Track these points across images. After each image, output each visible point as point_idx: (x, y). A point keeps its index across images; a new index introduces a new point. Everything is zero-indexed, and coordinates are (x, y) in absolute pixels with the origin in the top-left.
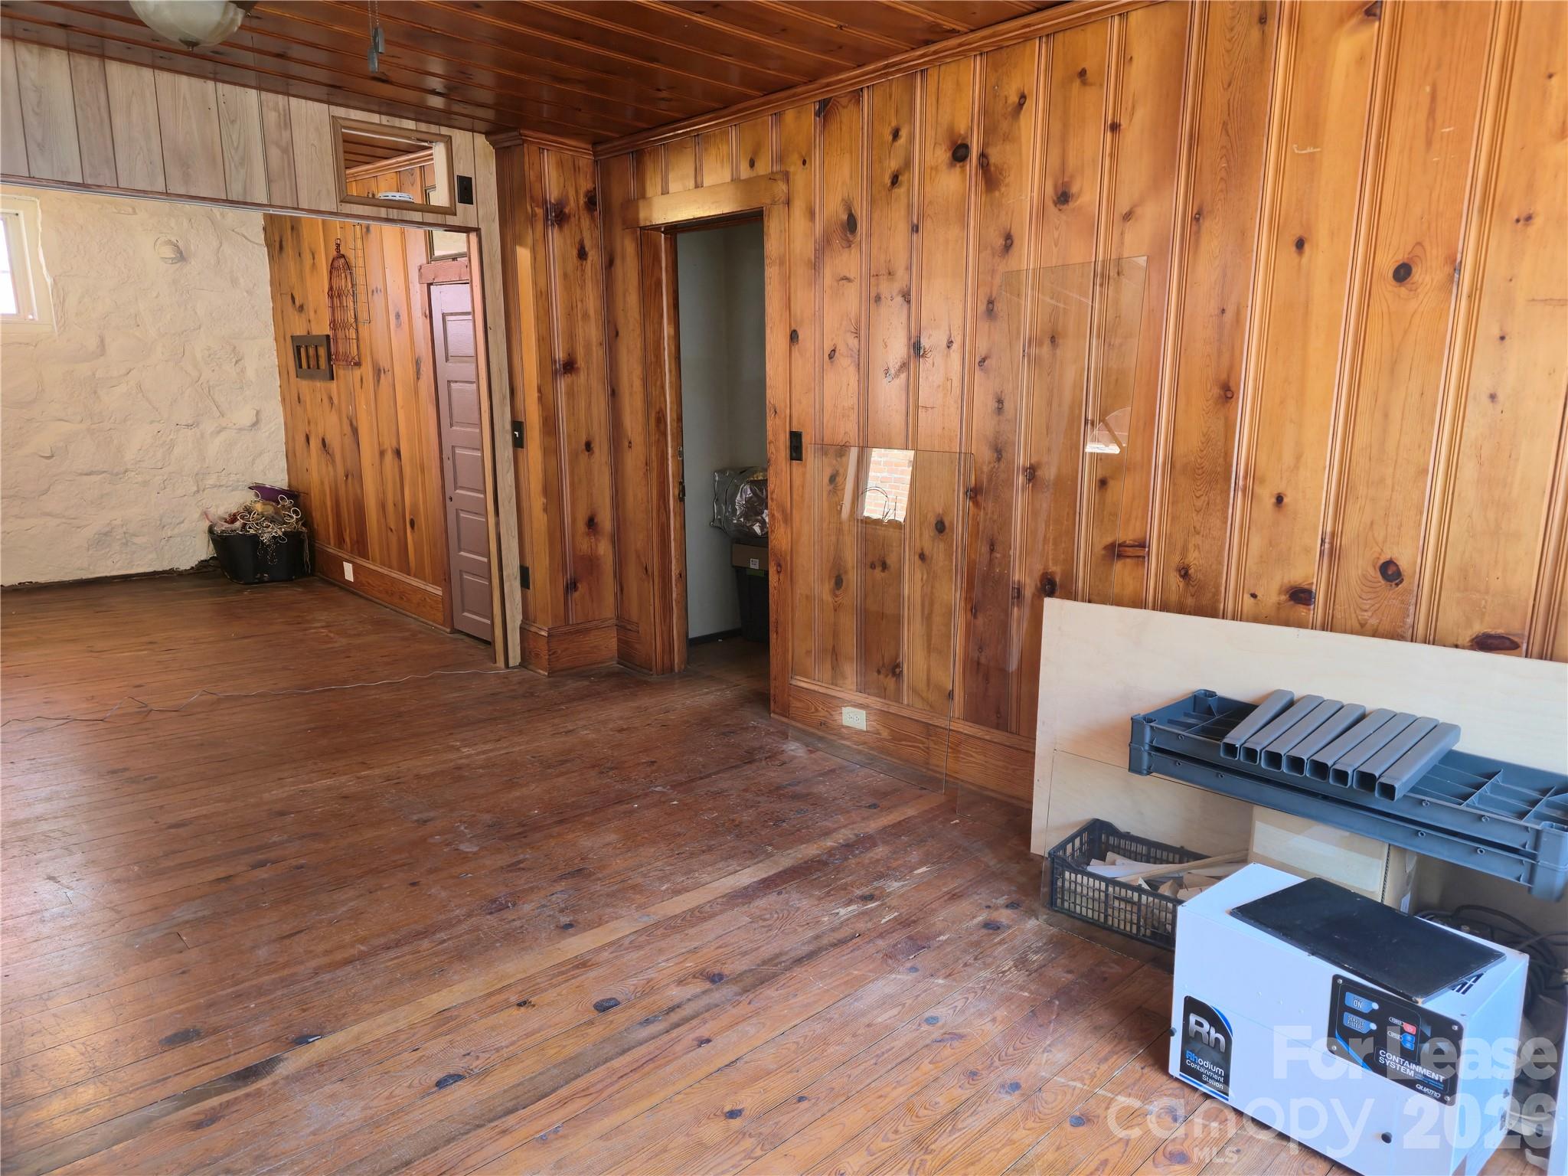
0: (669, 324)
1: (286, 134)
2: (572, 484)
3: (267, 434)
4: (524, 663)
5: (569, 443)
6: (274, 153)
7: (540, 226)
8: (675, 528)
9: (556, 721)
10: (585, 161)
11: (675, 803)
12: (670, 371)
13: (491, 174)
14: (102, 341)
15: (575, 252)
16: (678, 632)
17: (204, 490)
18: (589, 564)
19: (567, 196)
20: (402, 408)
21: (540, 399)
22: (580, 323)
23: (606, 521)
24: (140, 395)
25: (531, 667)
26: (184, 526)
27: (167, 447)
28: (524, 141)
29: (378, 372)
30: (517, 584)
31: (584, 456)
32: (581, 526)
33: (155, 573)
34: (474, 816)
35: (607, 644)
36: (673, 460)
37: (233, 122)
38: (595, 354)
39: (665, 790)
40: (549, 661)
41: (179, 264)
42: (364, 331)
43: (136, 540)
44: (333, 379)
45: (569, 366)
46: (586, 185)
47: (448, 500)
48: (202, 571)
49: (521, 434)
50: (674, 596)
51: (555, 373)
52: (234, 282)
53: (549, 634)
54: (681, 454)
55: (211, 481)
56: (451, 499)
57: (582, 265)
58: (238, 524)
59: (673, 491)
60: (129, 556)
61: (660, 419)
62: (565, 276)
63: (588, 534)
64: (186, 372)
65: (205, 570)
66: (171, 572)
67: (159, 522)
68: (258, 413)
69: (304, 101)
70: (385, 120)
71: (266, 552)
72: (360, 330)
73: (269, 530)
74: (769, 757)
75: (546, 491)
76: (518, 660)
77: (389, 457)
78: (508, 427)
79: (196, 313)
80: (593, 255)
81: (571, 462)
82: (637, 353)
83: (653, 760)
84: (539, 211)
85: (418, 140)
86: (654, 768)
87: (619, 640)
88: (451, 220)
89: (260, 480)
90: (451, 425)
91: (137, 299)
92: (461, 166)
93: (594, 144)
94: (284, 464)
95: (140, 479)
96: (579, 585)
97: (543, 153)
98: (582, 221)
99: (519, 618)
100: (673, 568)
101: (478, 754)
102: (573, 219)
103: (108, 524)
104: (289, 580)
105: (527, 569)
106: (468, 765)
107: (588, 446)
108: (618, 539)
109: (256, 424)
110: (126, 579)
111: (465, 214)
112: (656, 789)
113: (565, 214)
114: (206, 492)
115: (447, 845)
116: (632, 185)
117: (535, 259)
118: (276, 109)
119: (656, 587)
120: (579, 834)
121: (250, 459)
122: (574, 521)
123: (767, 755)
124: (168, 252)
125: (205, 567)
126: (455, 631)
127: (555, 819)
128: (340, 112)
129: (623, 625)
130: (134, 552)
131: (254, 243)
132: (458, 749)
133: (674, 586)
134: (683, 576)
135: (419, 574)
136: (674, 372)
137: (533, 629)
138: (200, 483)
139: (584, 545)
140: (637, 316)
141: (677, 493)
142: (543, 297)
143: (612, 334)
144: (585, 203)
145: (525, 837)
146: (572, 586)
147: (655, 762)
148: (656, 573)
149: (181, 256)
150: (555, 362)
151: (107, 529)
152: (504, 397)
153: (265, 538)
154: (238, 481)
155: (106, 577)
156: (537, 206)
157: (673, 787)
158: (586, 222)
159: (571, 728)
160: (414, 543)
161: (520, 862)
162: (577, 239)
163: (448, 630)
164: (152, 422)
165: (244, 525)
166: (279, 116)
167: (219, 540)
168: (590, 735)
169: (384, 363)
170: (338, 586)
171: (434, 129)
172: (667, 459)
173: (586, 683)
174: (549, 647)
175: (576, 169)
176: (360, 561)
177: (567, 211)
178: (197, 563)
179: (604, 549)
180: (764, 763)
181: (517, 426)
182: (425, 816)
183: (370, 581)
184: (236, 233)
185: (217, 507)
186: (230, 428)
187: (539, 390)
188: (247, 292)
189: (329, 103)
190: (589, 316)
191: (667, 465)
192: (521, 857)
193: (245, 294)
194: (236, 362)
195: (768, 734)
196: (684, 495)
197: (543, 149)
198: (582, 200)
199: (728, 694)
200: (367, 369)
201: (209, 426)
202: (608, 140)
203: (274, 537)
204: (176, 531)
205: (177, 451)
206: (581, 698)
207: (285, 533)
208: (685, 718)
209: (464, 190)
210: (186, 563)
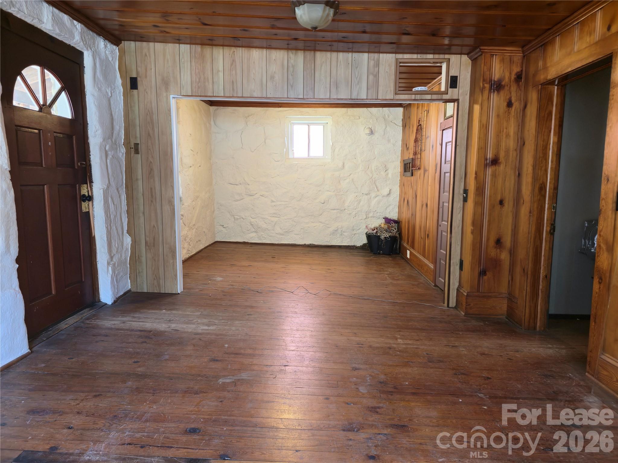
0: (554, 135)
1: (376, 69)
2: (489, 221)
3: (393, 198)
4: (456, 308)
5: (490, 200)
6: (371, 77)
7: (486, 93)
8: (545, 249)
9: (452, 339)
10: (518, 56)
11: (485, 408)
12: (552, 162)
13: (468, 73)
14: (344, 164)
15: (505, 104)
16: (541, 309)
17: (368, 218)
18: (496, 263)
19: (504, 77)
20: (430, 186)
21: (476, 178)
22: (504, 139)
23: (507, 241)
24: (352, 183)
25: (459, 309)
26: (360, 231)
27: (358, 202)
28: (483, 52)
29: (425, 171)
30: (458, 267)
31: (498, 207)
32: (492, 242)
33: (349, 246)
34: (378, 374)
35: (502, 307)
36: (548, 211)
37: (357, 68)
38: (511, 155)
39: (484, 397)
40: (466, 308)
41: (371, 135)
42: (423, 154)
43: (344, 234)
44: (412, 176)
45: (495, 162)
46: (516, 69)
47: (439, 226)
48: (363, 247)
49: (467, 196)
50: (541, 287)
51: (486, 165)
52: (389, 141)
53: (467, 294)
54: (555, 208)
55: (371, 215)
56: (440, 225)
57: (509, 110)
58: (375, 231)
59: (546, 228)
60: (342, 239)
61: (542, 188)
62: (498, 116)
63: (496, 248)
64: (368, 175)
65: (365, 247)
66: (354, 246)
67: (352, 228)
68: (390, 190)
69: (385, 54)
70: (419, 56)
71: (382, 243)
72: (422, 155)
73: (384, 234)
74: (569, 401)
75: (474, 223)
76: (454, 305)
77: (424, 206)
78: (462, 192)
79: (374, 153)
80: (516, 105)
81: (490, 210)
82: (532, 153)
83: (490, 377)
84: (487, 86)
85: (434, 63)
86: (487, 382)
87: (508, 306)
88: (445, 97)
89: (387, 216)
90: (444, 192)
91: (356, 149)
92: (453, 71)
93: (523, 47)
94: (397, 210)
95: (349, 212)
96: (487, 273)
97: (493, 57)
98: (512, 88)
99: (457, 284)
100: (542, 272)
101: (403, 344)
102: (506, 87)
103: (337, 227)
104: (389, 255)
105: (463, 261)
106: (395, 348)
107: (501, 202)
108: (512, 253)
109: (389, 194)
110: (340, 247)
111: (453, 93)
112: (479, 395)
113: (502, 85)
114: (369, 219)
115: (355, 384)
116: (541, 63)
117: (482, 109)
118: (374, 60)
119: (529, 281)
120: (419, 404)
121: (385, 207)
122: (488, 239)
123: (568, 399)
124: (368, 131)
125: (365, 246)
126: (436, 286)
127: (413, 391)
128: (400, 56)
129: (511, 298)
130: (344, 238)
131: (398, 126)
132: (397, 339)
133: (541, 282)
134: (548, 277)
135: (428, 259)
136: (554, 163)
137: (461, 291)
138: (367, 215)
139: (493, 253)
140: (534, 133)
141: (549, 229)
142: (484, 127)
143: (522, 143)
144: (515, 78)
145: (392, 395)
146: (483, 273)
147: (490, 378)
148: (529, 273)
149: (372, 132)
150: (487, 159)
151: (336, 229)
152: (461, 178)
153: (382, 237)
154: (380, 216)
155: (334, 246)
156: (487, 83)
157: (490, 398)
158: (514, 88)
159: (457, 345)
160: (428, 246)
161: (379, 408)
162: (508, 97)
163: (434, 285)
164: (355, 193)
165: (377, 232)
166: (375, 62)
167: (369, 236)
168: (463, 351)
169: (427, 168)
170: (405, 260)
171: (442, 56)
172: (544, 210)
173: (482, 324)
174: (466, 301)
175: (511, 61)
176: (412, 250)
177: (503, 83)
178: (363, 244)
179: (504, 256)
180: (562, 403)
181: (466, 191)
182: (357, 366)
183: (414, 259)
184: (393, 123)
185: (372, 224)
186: (379, 196)
187: (476, 174)
188: (393, 145)
189: (396, 53)
190: (510, 136)
191: (544, 213)
192: (381, 405)
193: (392, 145)
194: (386, 171)
195: (579, 385)
196: (554, 231)
197: (493, 55)
198: (513, 77)
199: (564, 352)
200: (422, 171)
201: (373, 195)
202: (530, 42)
203: (385, 237)
204: (357, 232)
205: (361, 203)
206: (473, 331)
207: (389, 236)
208: (526, 359)
209: (453, 82)
210: (359, 244)
